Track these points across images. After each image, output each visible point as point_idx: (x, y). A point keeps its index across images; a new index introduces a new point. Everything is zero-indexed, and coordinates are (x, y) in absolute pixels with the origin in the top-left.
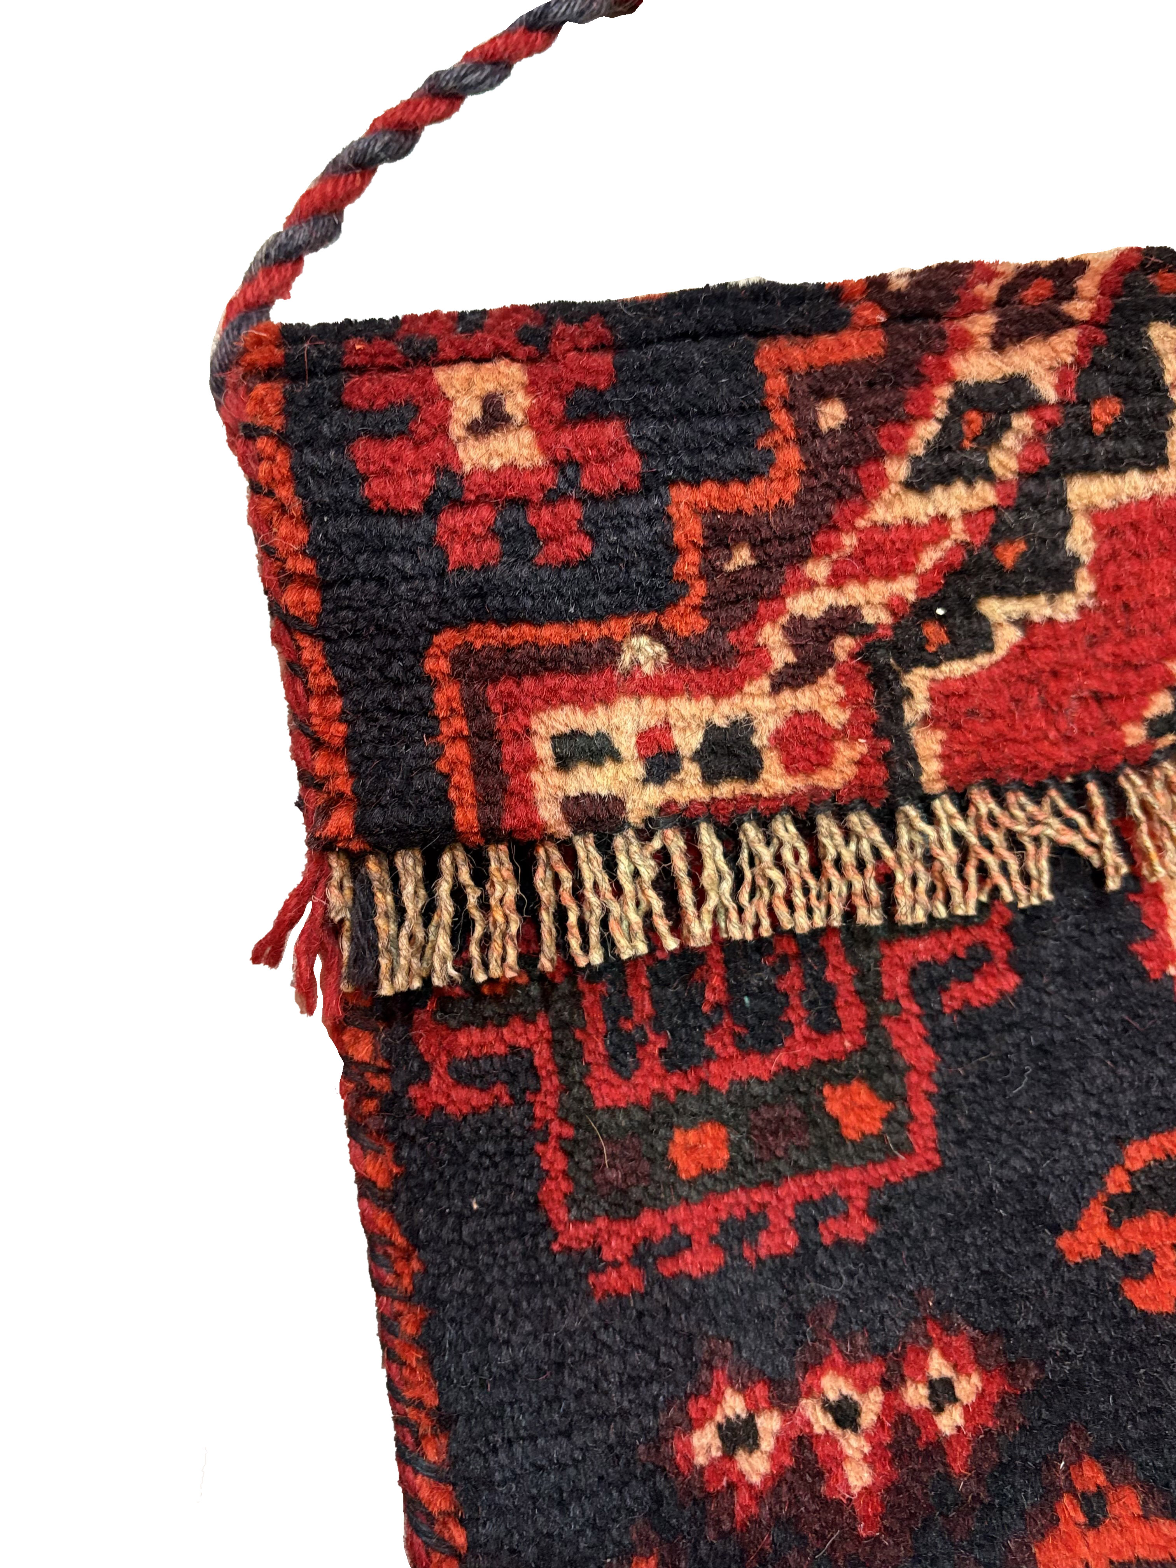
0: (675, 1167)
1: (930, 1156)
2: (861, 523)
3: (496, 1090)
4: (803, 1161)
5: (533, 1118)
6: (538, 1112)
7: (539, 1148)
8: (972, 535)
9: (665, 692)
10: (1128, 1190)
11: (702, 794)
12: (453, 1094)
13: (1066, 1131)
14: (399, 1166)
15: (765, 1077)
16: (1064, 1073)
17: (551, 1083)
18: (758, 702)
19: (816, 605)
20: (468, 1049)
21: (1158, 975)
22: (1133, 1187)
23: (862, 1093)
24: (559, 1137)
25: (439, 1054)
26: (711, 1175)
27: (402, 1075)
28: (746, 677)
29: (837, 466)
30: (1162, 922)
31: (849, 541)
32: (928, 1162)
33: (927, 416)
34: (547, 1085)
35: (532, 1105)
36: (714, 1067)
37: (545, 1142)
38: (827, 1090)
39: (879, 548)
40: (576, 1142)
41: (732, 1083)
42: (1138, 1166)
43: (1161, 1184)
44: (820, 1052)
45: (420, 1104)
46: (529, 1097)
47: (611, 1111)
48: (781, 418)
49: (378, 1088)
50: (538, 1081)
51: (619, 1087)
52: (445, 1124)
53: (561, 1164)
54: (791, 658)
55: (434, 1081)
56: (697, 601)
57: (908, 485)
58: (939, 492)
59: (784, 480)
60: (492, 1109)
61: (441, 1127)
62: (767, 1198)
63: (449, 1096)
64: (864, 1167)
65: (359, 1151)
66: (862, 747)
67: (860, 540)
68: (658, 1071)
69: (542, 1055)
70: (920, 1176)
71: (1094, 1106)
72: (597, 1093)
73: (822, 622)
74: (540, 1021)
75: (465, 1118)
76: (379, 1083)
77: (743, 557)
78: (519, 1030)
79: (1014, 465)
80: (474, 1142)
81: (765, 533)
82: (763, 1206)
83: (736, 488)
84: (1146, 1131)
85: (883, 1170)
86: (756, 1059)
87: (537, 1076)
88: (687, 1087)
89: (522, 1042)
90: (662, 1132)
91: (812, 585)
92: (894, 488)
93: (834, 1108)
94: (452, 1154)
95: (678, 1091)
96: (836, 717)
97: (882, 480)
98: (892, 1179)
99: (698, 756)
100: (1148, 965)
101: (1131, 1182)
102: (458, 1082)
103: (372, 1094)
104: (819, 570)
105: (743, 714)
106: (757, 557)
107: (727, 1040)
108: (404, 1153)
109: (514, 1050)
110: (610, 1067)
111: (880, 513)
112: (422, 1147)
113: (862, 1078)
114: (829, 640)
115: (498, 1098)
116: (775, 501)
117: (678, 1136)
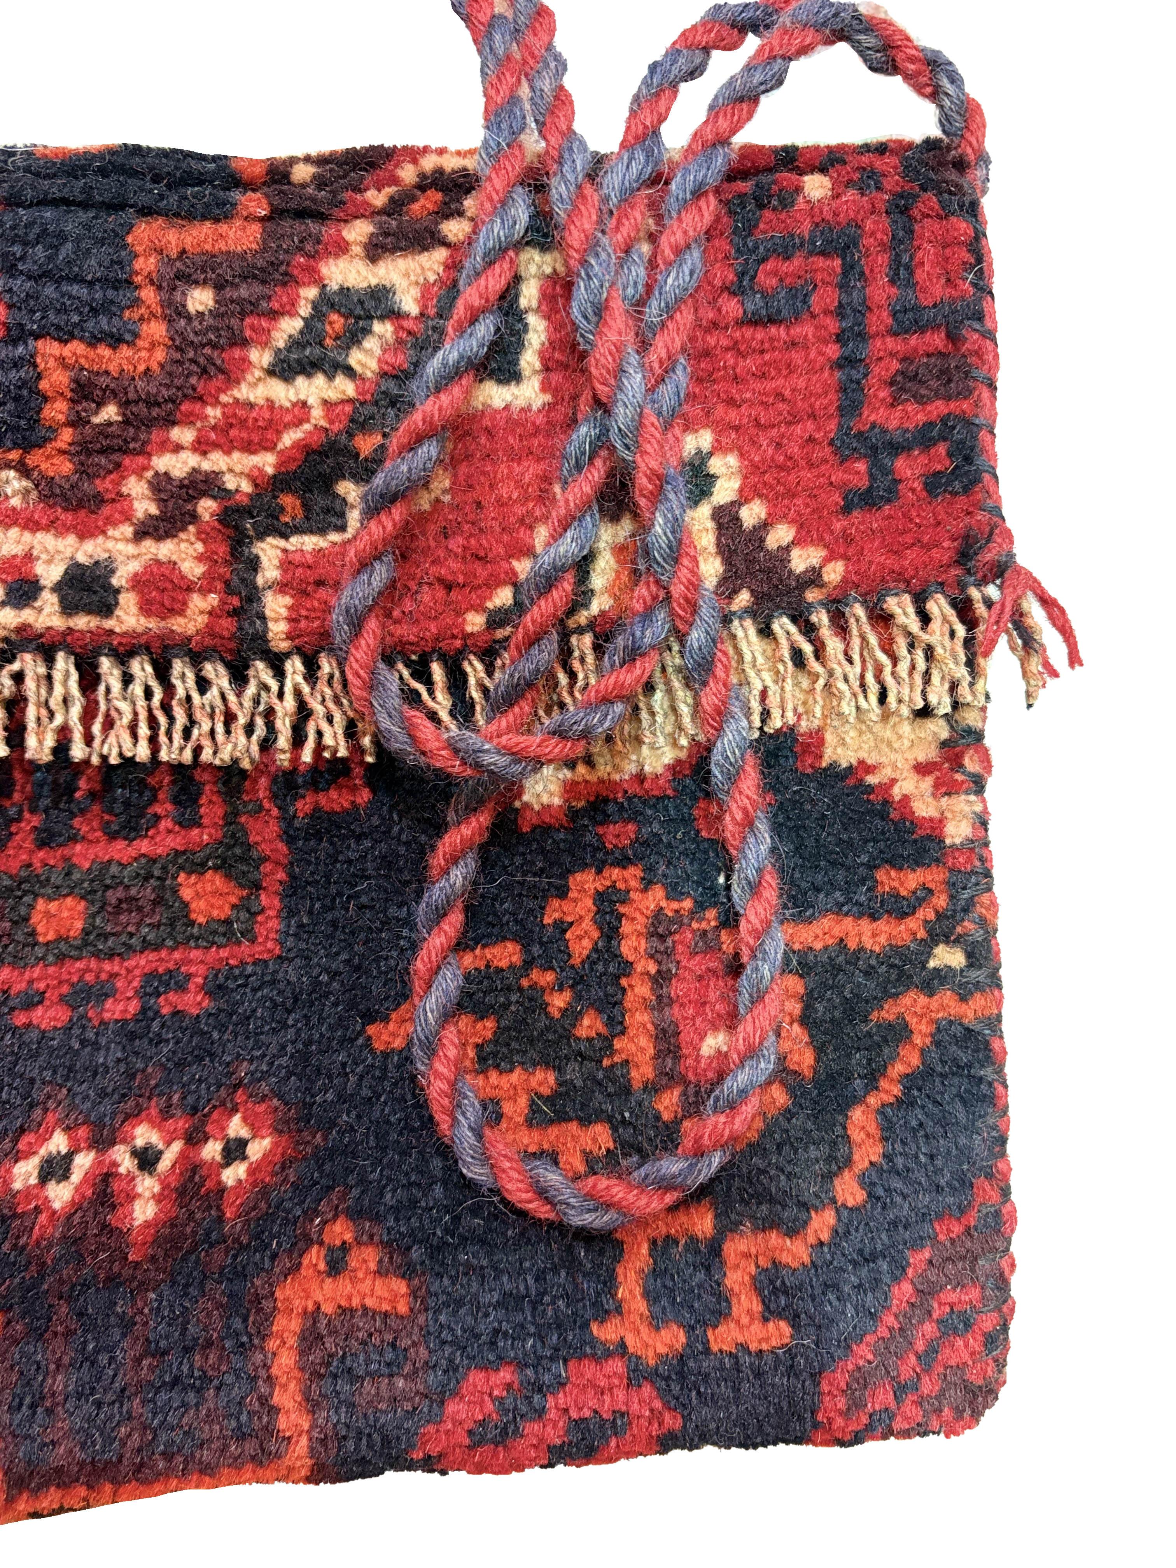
0: (35, 930)
1: (270, 945)
2: (224, 398)
4: (152, 938)
8: (331, 422)
9: (32, 525)
11: (58, 622)
15: (125, 861)
16: (402, 882)
18: (121, 546)
19: (179, 465)
23: (215, 880)
26: (67, 941)
28: (111, 522)
29: (203, 346)
31: (214, 413)
32: (269, 951)
33: (293, 314)
36: (78, 847)
38: (181, 878)
39: (243, 422)
41: (93, 862)
44: (179, 843)
48: (148, 294)
54: (154, 510)
56: (64, 446)
57: (271, 372)
58: (300, 381)
59: (149, 350)
62: (116, 969)
64: (208, 949)
66: (213, 599)
67: (224, 413)
68: (29, 844)
70: (259, 962)
73: (186, 482)
77: (110, 412)
79: (374, 365)
81: (132, 395)
82: (113, 976)
83: (104, 351)
84: (473, 942)
85: (224, 953)
86: (121, 844)
88: (53, 863)
90: (26, 898)
91: (178, 448)
92: (258, 373)
93: (186, 893)
95: (44, 864)
96: (193, 569)
97: (245, 364)
98: (232, 962)
99: (57, 588)
104: (184, 435)
105: (107, 555)
106: (124, 415)
107: (95, 825)
111: (243, 392)
113: (216, 868)
114: (193, 499)
116: (141, 368)
117: (41, 904)
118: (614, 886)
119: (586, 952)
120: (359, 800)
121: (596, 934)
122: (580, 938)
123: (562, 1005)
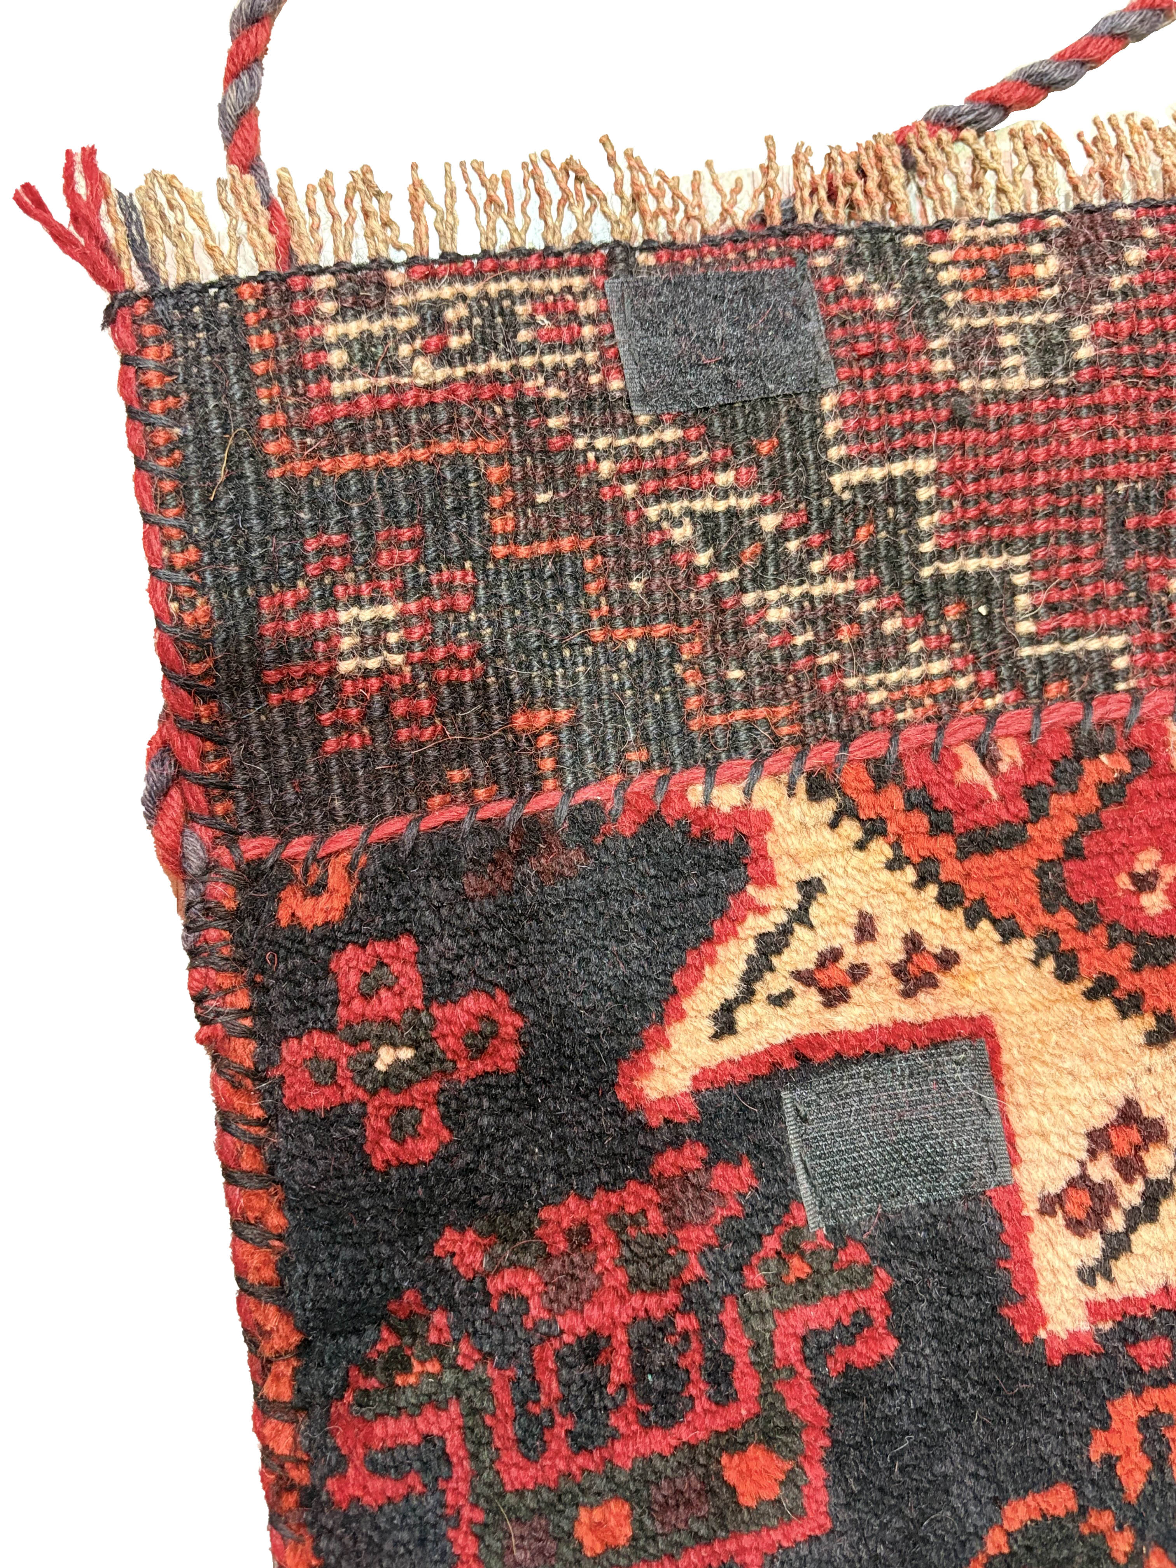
0: (581, 1544)
1: (822, 1519)
3: (409, 1480)
4: (703, 1532)
5: (444, 1506)
6: (450, 1498)
7: (451, 1534)
10: (1006, 1550)
12: (369, 1484)
13: (947, 1492)
14: (318, 1558)
15: (667, 1452)
16: (943, 1435)
17: (463, 1468)
20: (383, 1440)
21: (1029, 1339)
22: (1011, 1547)
23: (759, 1457)
24: (470, 1521)
25: (355, 1447)
26: (616, 1551)
27: (322, 1469)
30: (1032, 1288)
32: (820, 1526)
34: (458, 1472)
35: (444, 1492)
36: (618, 1447)
37: (457, 1527)
38: (724, 1459)
40: (486, 1525)
41: (634, 1460)
42: (1015, 1526)
43: (1037, 1544)
44: (719, 1424)
45: (337, 1497)
46: (441, 1485)
47: (520, 1494)
49: (297, 1480)
50: (450, 1469)
51: (526, 1469)
52: (362, 1515)
53: (472, 1548)
55: (351, 1471)
60: (407, 1498)
61: (357, 1518)
63: (365, 1487)
64: (758, 1533)
65: (279, 1542)
68: (565, 1451)
69: (453, 1443)
70: (812, 1539)
71: (972, 1468)
72: (506, 1478)
74: (452, 1408)
75: (381, 1508)
76: (299, 1475)
78: (433, 1419)
80: (389, 1532)
84: (1023, 1491)
85: (776, 1536)
86: (657, 1434)
87: (449, 1462)
88: (592, 1467)
89: (435, 1431)
90: (568, 1511)
93: (731, 1476)
94: (369, 1544)
95: (583, 1470)
98: (785, 1544)
100: (1019, 1329)
101: (1008, 1542)
102: (374, 1472)
103: (291, 1488)
107: (631, 1417)
108: (323, 1544)
109: (427, 1438)
110: (519, 1451)
112: (340, 1538)
113: (759, 1443)
115: (412, 1488)
117: (583, 1514)
118: (1157, 1410)
119: (1140, 1487)
120: (886, 1351)
121: (1147, 1466)
122: (1130, 1472)
123: (1128, 1549)
